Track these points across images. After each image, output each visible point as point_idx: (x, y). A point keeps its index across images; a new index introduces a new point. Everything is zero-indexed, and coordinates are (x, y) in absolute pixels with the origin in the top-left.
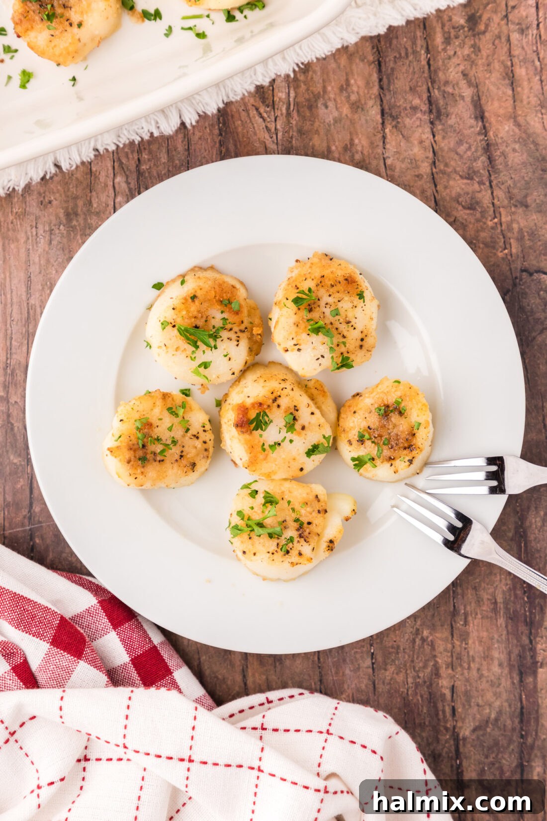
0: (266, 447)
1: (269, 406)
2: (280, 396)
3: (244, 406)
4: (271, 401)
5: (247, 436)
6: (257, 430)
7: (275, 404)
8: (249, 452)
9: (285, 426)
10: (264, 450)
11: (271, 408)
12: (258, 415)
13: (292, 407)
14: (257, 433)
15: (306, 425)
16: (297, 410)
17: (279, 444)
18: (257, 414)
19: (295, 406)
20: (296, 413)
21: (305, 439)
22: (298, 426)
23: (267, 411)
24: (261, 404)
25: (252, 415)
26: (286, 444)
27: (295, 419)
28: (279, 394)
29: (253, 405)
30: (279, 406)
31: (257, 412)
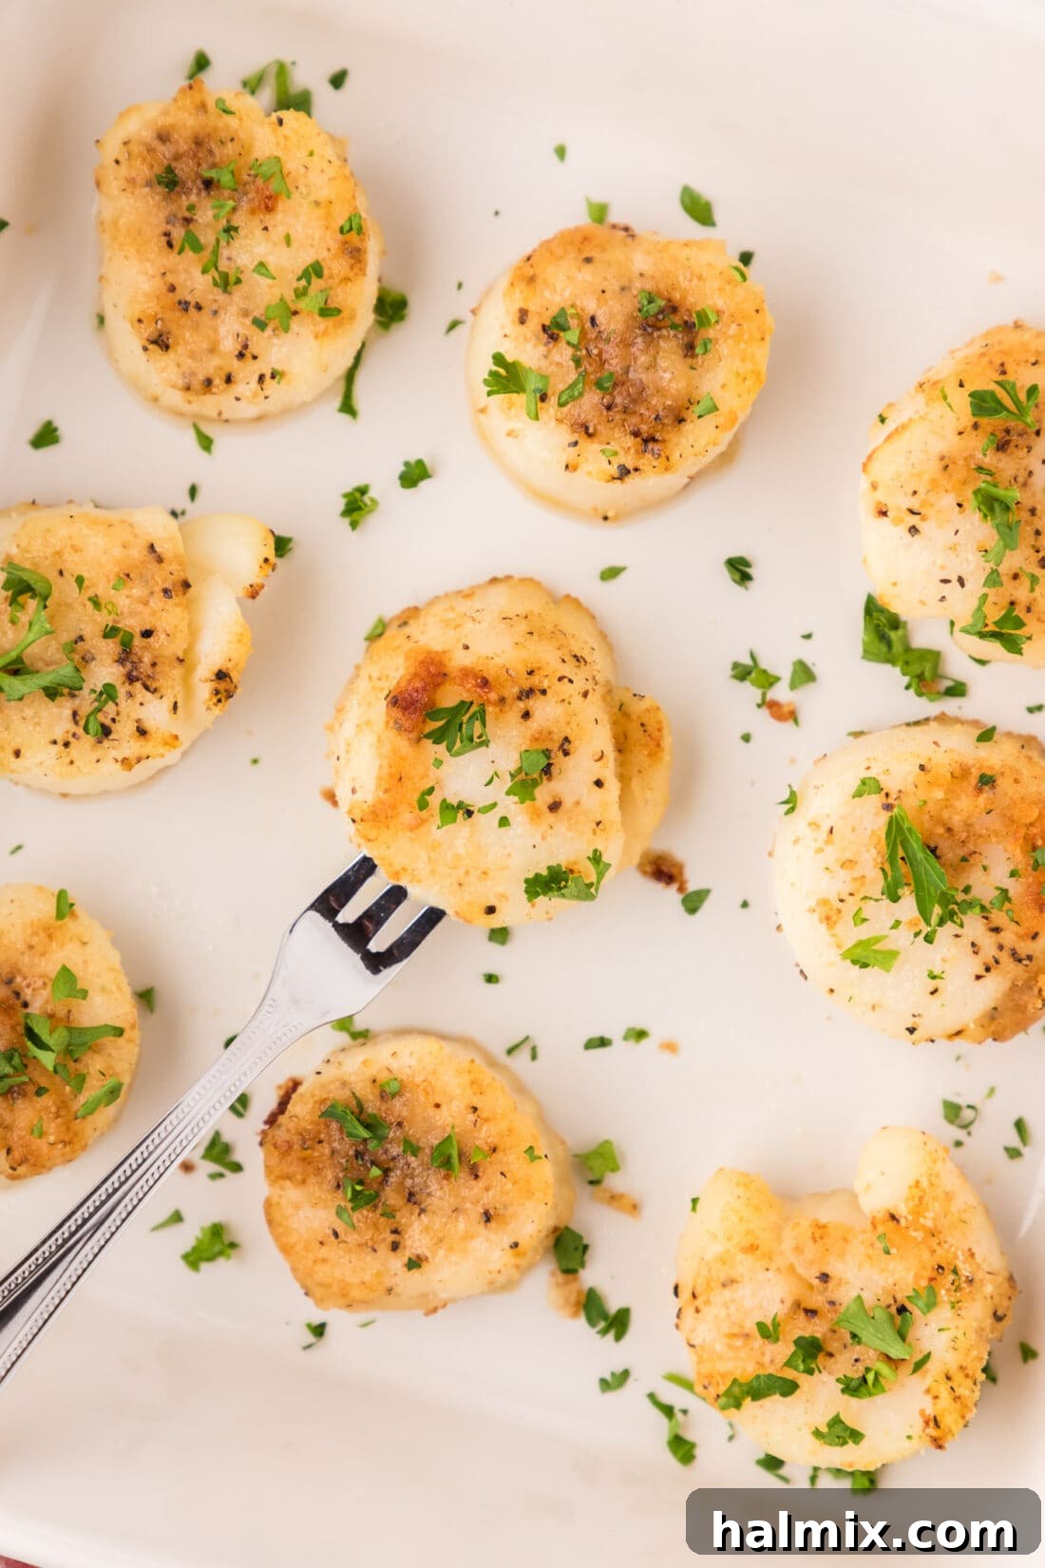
0: (434, 801)
1: (502, 700)
2: (544, 692)
3: (441, 664)
4: (516, 690)
5: (403, 745)
6: (437, 742)
7: (521, 705)
8: (384, 786)
9: (513, 776)
10: (423, 805)
11: (507, 708)
12: (464, 706)
13: (558, 738)
14: (433, 750)
15: (568, 802)
16: (566, 753)
17: (469, 813)
18: (463, 702)
19: (566, 740)
20: (558, 758)
21: (543, 838)
22: (543, 794)
23: (490, 709)
24: (485, 683)
25: (450, 696)
26: (487, 822)
27: (547, 771)
28: (545, 684)
29: (467, 673)
30: (526, 715)
31: (466, 697)
